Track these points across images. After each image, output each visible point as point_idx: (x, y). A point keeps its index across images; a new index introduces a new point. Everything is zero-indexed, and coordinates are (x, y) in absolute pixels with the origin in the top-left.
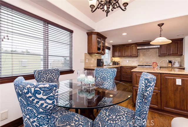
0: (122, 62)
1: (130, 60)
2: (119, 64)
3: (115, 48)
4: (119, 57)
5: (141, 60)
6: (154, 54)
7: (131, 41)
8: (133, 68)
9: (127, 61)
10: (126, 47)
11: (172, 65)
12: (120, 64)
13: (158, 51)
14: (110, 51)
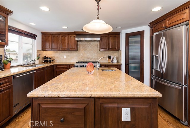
0: (57, 57)
1: (68, 55)
2: (53, 61)
3: (45, 36)
4: (52, 50)
5: (82, 54)
6: (95, 48)
7: (66, 28)
8: (70, 67)
9: (65, 57)
10: (62, 36)
11: (111, 61)
12: (55, 61)
13: (98, 45)
14: (36, 40)
